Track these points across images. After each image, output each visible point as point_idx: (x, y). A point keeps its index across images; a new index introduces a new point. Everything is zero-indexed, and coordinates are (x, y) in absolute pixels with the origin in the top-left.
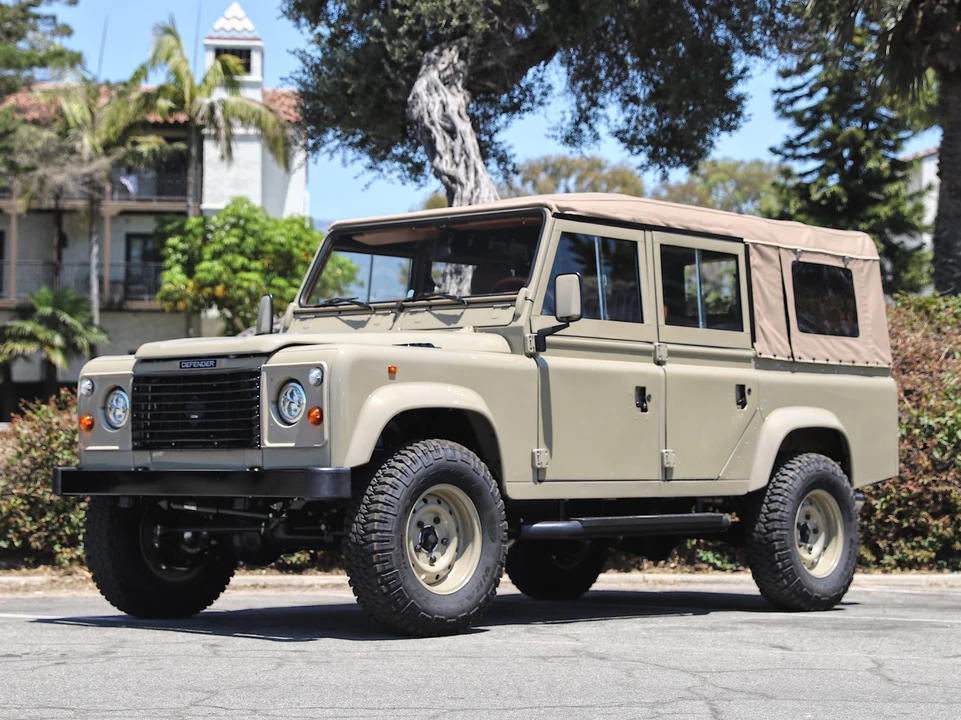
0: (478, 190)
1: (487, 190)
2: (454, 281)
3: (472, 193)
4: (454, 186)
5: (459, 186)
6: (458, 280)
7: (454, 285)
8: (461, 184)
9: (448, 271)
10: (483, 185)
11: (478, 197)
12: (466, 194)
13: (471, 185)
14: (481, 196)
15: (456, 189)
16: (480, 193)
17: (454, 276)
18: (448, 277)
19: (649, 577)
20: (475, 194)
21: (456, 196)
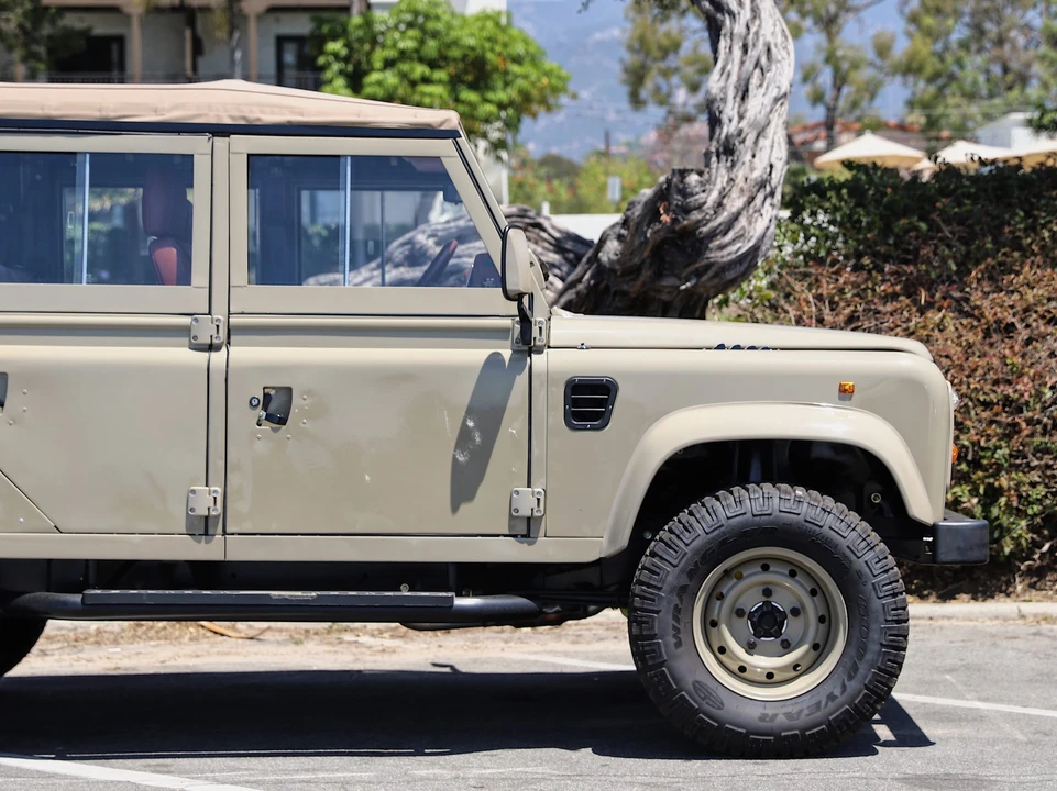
0: (757, 22)
1: (771, 22)
2: (722, 164)
3: (748, 28)
4: (719, 16)
5: (727, 16)
6: (729, 164)
7: (723, 171)
8: (732, 14)
9: (713, 149)
10: (764, 15)
11: (757, 33)
12: (739, 28)
13: (746, 14)
14: (762, 32)
15: (723, 22)
16: (760, 26)
17: (723, 158)
18: (714, 159)
19: (1027, 608)
20: (753, 30)
21: (723, 32)
